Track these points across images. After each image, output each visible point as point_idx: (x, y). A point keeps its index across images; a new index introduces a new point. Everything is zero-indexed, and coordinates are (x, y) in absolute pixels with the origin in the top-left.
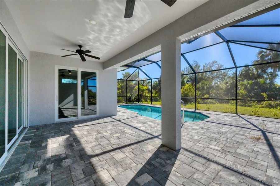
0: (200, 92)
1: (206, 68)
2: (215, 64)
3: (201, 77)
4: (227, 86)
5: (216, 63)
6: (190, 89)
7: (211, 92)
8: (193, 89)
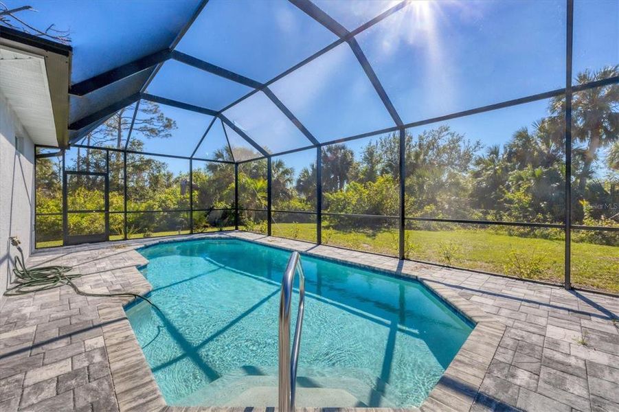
0: (413, 199)
1: (425, 143)
2: (445, 133)
3: (414, 162)
4: (478, 183)
5: (447, 130)
6: (388, 189)
7: (438, 199)
8: (395, 189)
